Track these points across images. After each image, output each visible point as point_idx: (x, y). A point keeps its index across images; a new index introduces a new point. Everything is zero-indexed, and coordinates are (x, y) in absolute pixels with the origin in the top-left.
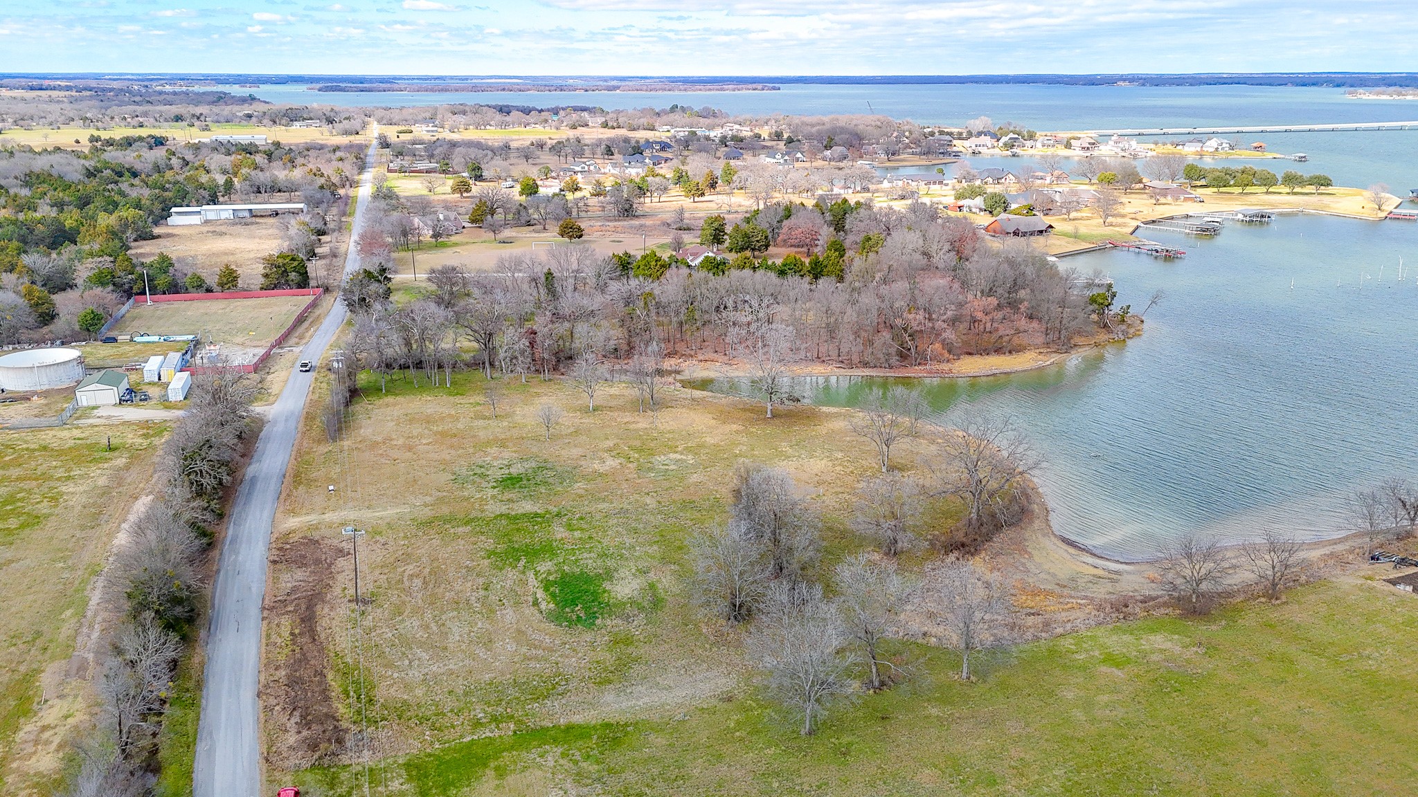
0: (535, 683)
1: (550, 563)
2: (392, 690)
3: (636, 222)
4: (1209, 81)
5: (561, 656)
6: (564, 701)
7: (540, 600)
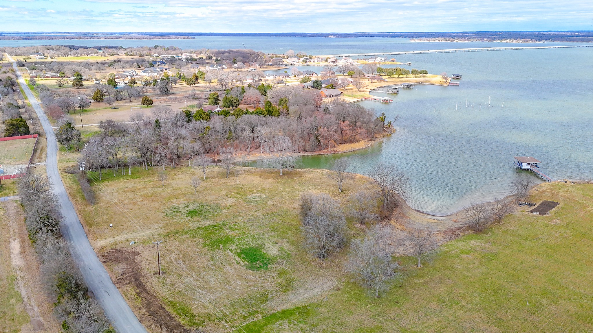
0: (258, 296)
1: (234, 245)
2: (199, 309)
3: (172, 97)
4: (361, 36)
5: (262, 283)
6: (275, 301)
7: (239, 261)
